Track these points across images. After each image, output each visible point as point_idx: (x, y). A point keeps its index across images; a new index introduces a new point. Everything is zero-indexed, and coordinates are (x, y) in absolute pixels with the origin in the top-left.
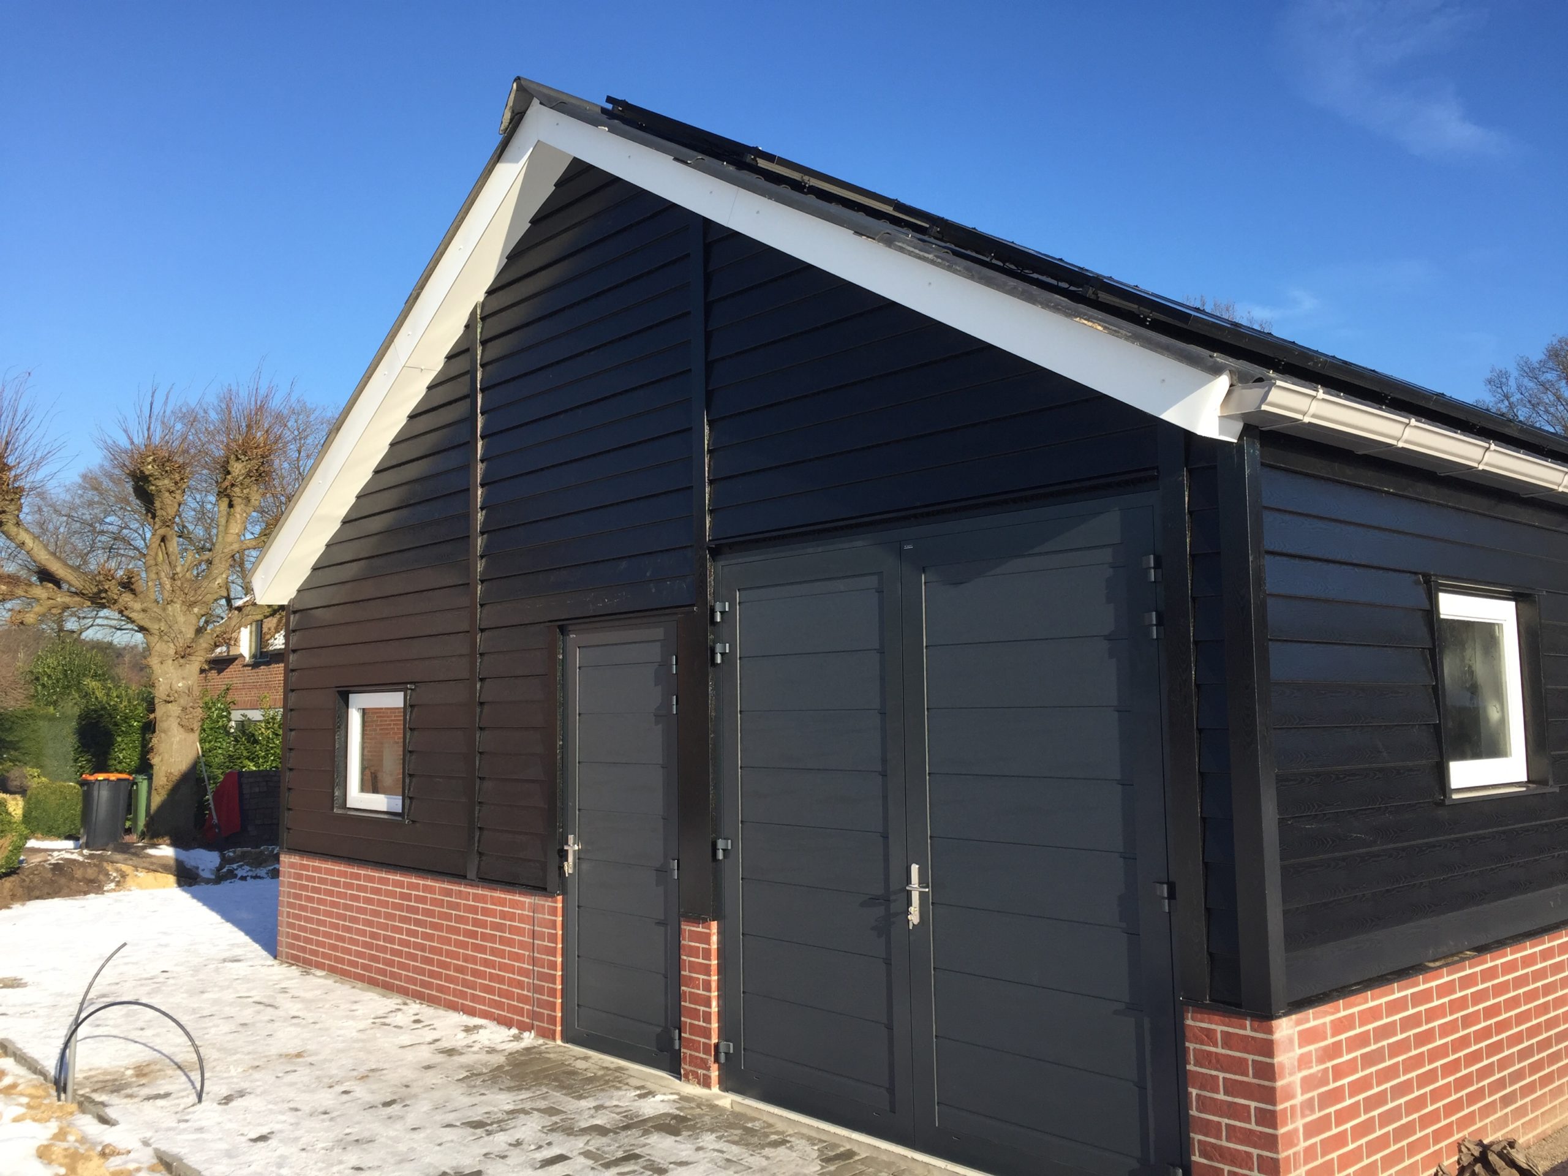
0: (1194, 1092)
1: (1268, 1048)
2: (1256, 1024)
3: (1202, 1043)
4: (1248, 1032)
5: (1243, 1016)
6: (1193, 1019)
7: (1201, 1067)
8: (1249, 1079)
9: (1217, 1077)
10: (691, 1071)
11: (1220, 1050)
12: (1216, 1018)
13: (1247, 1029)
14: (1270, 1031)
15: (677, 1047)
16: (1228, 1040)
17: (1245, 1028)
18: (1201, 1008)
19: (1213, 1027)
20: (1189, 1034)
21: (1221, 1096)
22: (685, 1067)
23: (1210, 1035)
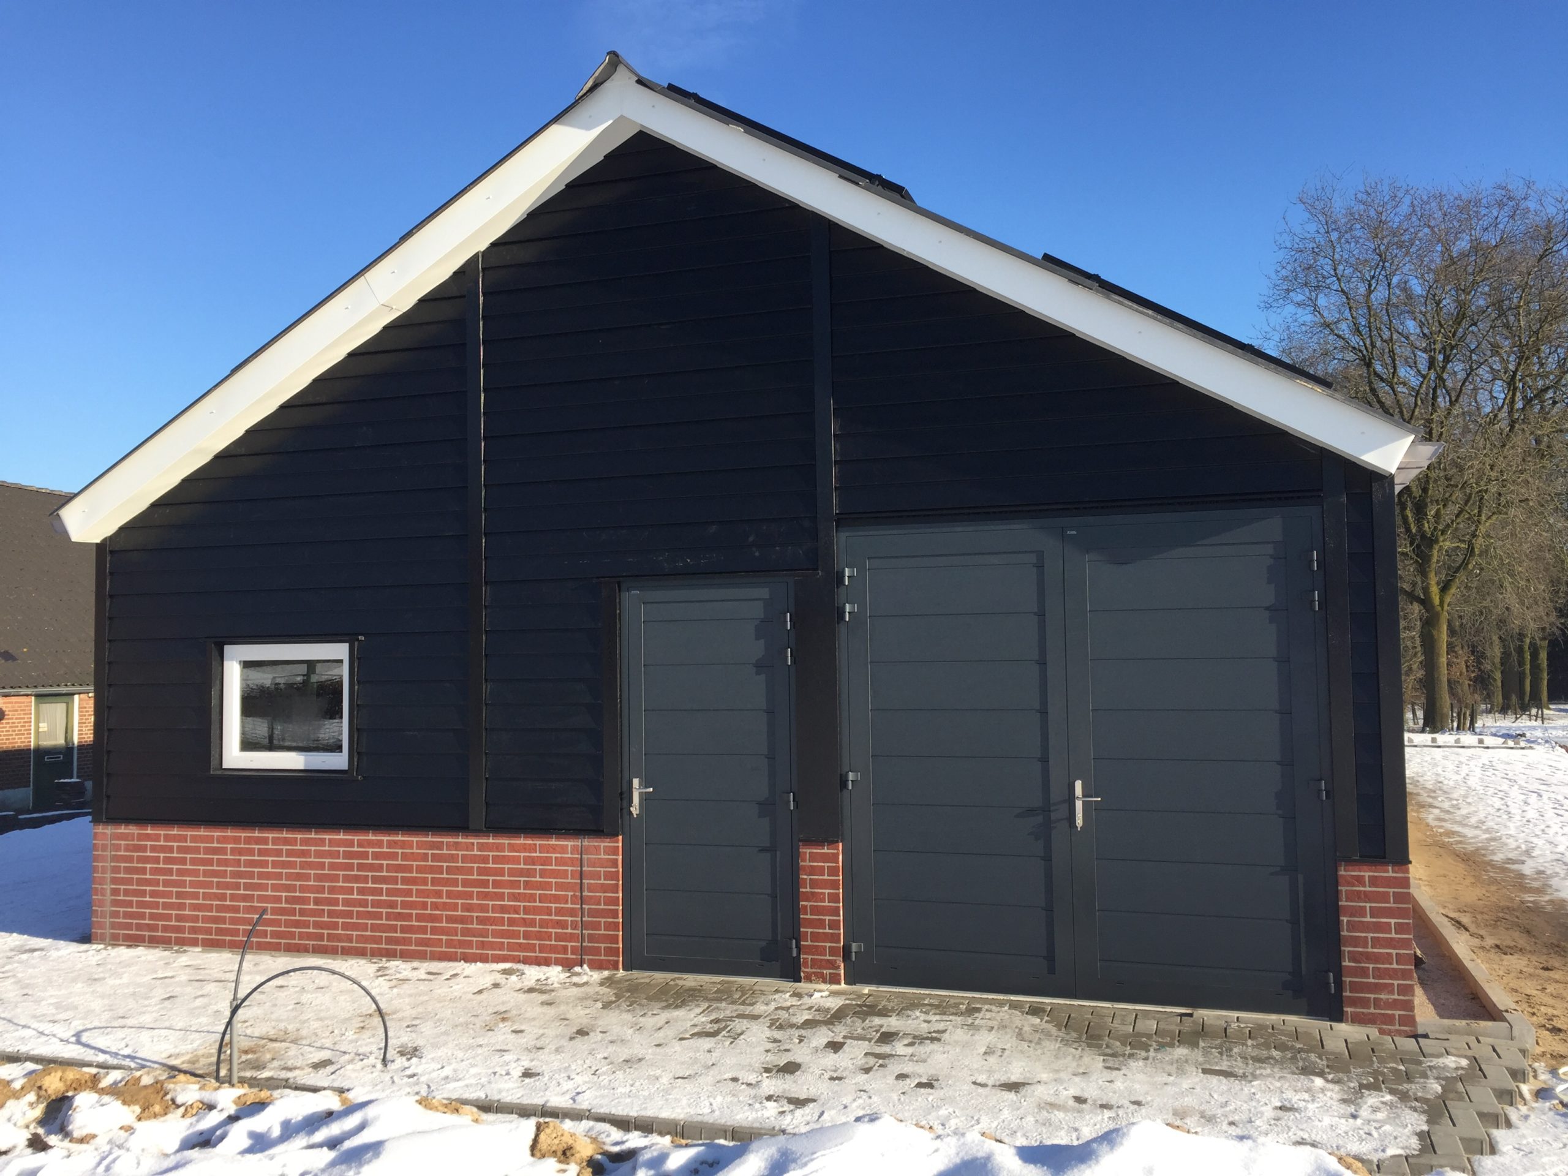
0: (1345, 919)
1: (1405, 883)
2: (1396, 868)
3: (1353, 885)
4: (1391, 874)
5: (1387, 864)
6: (1345, 870)
7: (1352, 901)
8: (1392, 905)
9: (1365, 907)
10: (814, 973)
11: (1368, 889)
12: (1365, 867)
13: (1390, 872)
14: (1407, 871)
15: (795, 954)
16: (1374, 881)
17: (1388, 872)
18: (1350, 861)
19: (1362, 874)
20: (1340, 880)
21: (1368, 919)
22: (804, 971)
23: (1360, 880)
